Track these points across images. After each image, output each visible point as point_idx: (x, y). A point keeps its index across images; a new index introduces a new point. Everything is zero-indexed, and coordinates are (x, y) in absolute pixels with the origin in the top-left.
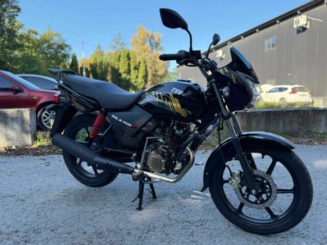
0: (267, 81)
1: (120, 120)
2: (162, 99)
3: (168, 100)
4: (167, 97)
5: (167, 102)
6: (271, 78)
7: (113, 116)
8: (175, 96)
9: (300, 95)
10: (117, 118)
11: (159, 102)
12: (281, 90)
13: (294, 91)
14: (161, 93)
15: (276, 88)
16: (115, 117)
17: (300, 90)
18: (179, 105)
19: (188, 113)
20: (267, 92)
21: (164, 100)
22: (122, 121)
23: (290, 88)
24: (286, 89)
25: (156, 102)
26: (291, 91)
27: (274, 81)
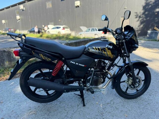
0: (50, 23)
1: (77, 64)
2: (101, 50)
3: (105, 51)
4: (104, 50)
5: (104, 52)
6: (51, 22)
7: (71, 62)
8: (109, 49)
9: (67, 30)
10: (74, 63)
11: (99, 52)
12: (58, 28)
13: (64, 29)
14: (99, 48)
15: (55, 27)
16: (73, 62)
17: (66, 28)
18: (111, 53)
19: (114, 57)
20: (51, 29)
21: (102, 51)
22: (78, 64)
23: (62, 27)
24: (60, 27)
25: (97, 52)
26: (62, 28)
27: (53, 23)
